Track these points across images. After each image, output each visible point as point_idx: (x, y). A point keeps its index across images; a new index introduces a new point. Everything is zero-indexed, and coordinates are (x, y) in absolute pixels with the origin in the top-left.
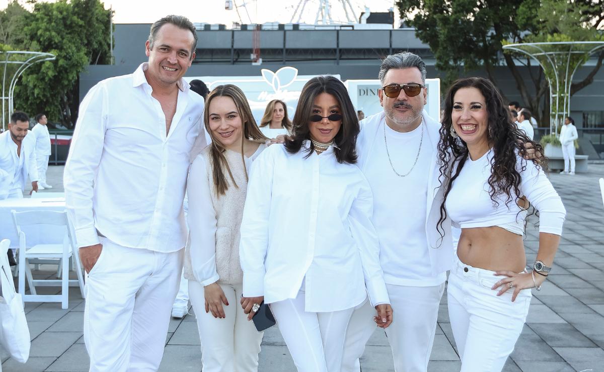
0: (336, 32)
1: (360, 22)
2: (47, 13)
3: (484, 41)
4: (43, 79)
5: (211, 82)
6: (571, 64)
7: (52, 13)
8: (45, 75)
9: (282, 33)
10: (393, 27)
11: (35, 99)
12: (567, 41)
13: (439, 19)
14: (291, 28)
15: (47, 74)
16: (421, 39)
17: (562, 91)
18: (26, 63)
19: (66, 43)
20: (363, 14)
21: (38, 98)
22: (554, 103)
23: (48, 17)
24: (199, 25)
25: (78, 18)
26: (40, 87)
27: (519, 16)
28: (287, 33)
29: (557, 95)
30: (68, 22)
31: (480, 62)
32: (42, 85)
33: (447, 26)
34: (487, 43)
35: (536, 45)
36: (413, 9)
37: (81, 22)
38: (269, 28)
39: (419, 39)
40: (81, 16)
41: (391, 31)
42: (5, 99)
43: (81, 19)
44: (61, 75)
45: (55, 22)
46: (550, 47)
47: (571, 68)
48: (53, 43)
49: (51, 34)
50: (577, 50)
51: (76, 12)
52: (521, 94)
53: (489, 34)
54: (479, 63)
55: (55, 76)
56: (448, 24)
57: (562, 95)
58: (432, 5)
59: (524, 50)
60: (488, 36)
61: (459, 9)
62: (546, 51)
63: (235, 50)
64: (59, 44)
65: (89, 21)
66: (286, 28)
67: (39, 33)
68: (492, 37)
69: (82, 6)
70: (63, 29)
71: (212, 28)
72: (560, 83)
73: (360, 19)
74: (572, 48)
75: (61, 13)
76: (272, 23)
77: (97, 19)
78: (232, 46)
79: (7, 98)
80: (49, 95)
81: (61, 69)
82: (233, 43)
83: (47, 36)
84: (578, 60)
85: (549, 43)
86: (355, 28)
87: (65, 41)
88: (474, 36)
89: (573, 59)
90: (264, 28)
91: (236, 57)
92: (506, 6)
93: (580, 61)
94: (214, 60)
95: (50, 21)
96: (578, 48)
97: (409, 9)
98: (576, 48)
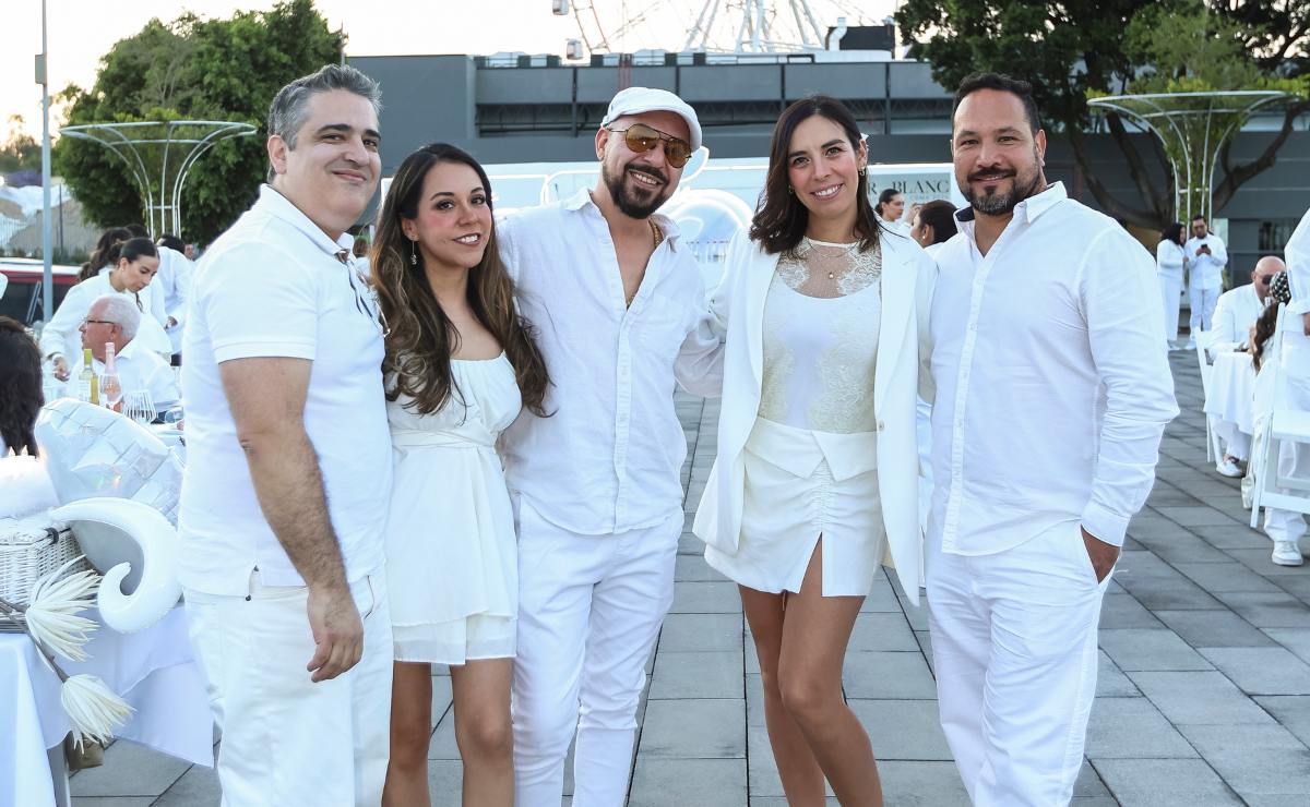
0: (779, 68)
1: (827, 48)
2: (220, 42)
3: (1065, 85)
4: (216, 170)
5: (550, 174)
6: (1213, 133)
7: (231, 41)
8: (220, 162)
9: (671, 71)
10: (893, 57)
11: (201, 208)
12: (1204, 91)
13: (977, 46)
14: (690, 61)
15: (223, 160)
16: (943, 85)
17: (1197, 182)
18: (204, 141)
19: (257, 99)
20: (832, 29)
21: (206, 205)
22: (1183, 204)
23: (223, 50)
24: (508, 57)
25: (278, 50)
26: (211, 185)
27: (1130, 39)
28: (683, 71)
29: (1188, 191)
30: (261, 59)
31: (1058, 127)
32: (212, 182)
33: (991, 60)
34: (1071, 90)
35: (1150, 99)
36: (927, 27)
37: (285, 58)
38: (646, 61)
39: (938, 84)
40: (284, 46)
41: (887, 64)
42: (166, 210)
43: (285, 51)
44: (250, 160)
45: (236, 58)
46: (1173, 101)
47: (1214, 141)
48: (234, 98)
49: (229, 82)
50: (1222, 107)
51: (276, 39)
52: (1139, 186)
53: (1074, 73)
54: (1056, 130)
55: (238, 164)
56: (995, 56)
57: (1197, 190)
58: (964, 18)
59: (1127, 108)
60: (1073, 77)
61: (1013, 26)
62: (1167, 110)
63: (580, 105)
64: (245, 101)
65: (300, 56)
66: (680, 61)
67: (207, 79)
68: (1080, 77)
69: (287, 26)
70: (251, 72)
71: (533, 63)
72: (1194, 167)
73: (827, 39)
74: (1213, 101)
75: (247, 40)
76: (653, 51)
77: (316, 51)
78: (574, 99)
79: (169, 207)
80: (226, 201)
81: (249, 149)
82: (575, 92)
83: (222, 86)
84: (1225, 125)
85: (1171, 95)
86: (817, 60)
87: (255, 95)
88: (1044, 77)
89: (1217, 123)
90: (635, 61)
91: (581, 120)
92: (1105, 20)
93: (1230, 128)
94: (537, 126)
95: (226, 57)
96: (1225, 103)
97: (919, 26)
98: (1221, 102)
